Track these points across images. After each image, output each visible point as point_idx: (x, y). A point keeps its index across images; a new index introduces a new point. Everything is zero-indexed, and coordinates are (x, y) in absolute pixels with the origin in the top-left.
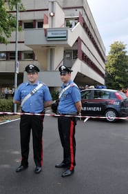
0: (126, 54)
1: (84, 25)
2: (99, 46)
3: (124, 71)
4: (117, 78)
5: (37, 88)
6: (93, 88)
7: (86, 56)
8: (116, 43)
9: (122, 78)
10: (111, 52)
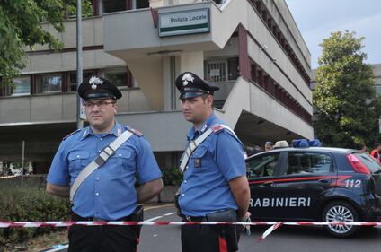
0: (365, 62)
4: (344, 121)
5: (116, 144)
8: (336, 36)
10: (326, 59)
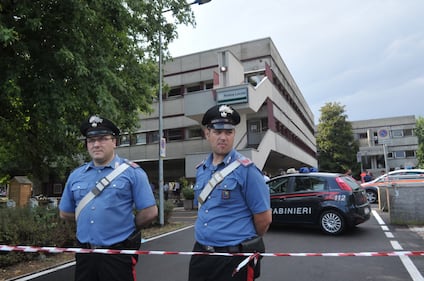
0: (347, 120)
1: (275, 81)
2: (302, 111)
3: (347, 144)
4: (336, 156)
6: (293, 172)
7: (283, 126)
8: (329, 105)
9: (344, 157)
10: (323, 119)
